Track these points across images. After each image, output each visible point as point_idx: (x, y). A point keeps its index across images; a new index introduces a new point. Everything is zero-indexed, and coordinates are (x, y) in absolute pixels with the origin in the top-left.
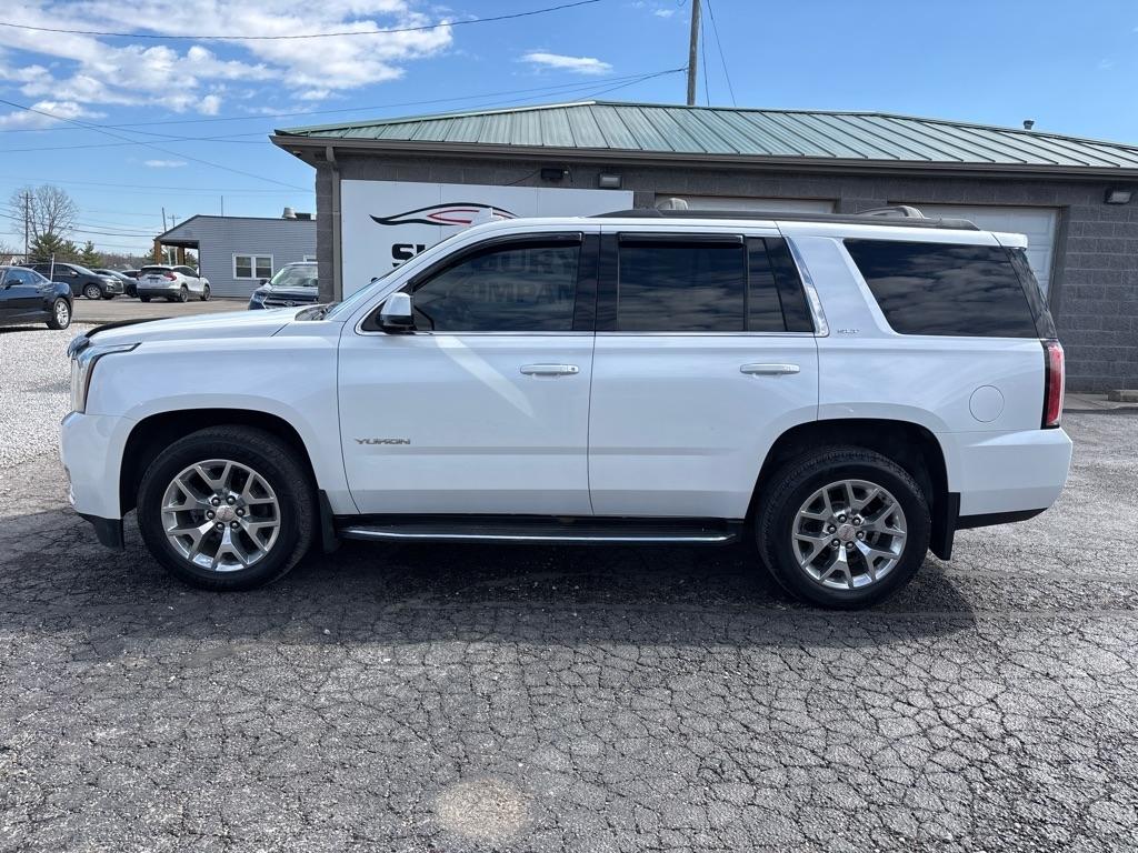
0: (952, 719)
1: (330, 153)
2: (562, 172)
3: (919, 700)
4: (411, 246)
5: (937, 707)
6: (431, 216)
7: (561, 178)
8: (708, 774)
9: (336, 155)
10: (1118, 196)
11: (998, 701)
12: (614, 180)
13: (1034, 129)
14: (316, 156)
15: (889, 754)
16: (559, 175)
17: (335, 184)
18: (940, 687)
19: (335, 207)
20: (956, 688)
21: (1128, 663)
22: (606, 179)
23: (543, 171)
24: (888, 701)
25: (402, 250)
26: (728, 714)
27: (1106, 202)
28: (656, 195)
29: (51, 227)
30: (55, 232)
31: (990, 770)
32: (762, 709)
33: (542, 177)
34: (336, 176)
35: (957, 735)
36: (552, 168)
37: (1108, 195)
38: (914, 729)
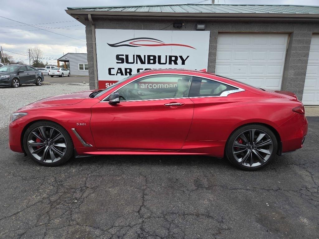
1: (90, 17)
2: (182, 24)
4: (123, 55)
6: (130, 43)
7: (181, 27)
9: (93, 18)
12: (202, 26)
14: (85, 19)
16: (180, 25)
17: (93, 31)
19: (94, 40)
22: (200, 26)
23: (174, 24)
25: (120, 57)
28: (219, 33)
29: (37, 58)
30: (38, 59)
33: (174, 26)
34: (93, 27)
36: (178, 22)
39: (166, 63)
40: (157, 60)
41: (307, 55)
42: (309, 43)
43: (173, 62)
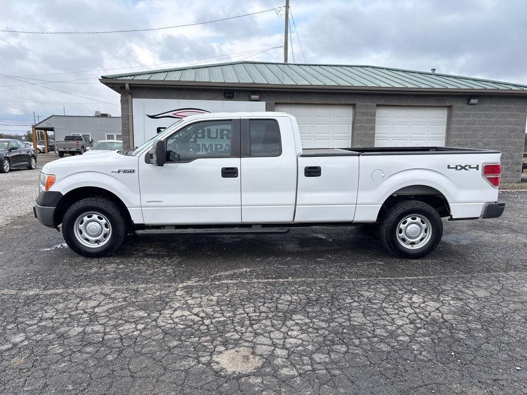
0: (422, 317)
1: (127, 86)
2: (233, 94)
3: (409, 310)
5: (415, 313)
6: (174, 114)
7: (233, 96)
8: (328, 343)
9: (130, 88)
10: (473, 101)
11: (440, 309)
12: (256, 97)
13: (436, 72)
15: (400, 331)
17: (130, 100)
18: (417, 305)
19: (130, 111)
20: (422, 305)
21: (490, 293)
22: (253, 97)
23: (224, 94)
24: (397, 312)
25: (161, 130)
26: (333, 320)
27: (468, 104)
28: (276, 104)
31: (440, 335)
32: (345, 317)
33: (225, 96)
34: (130, 97)
35: (425, 323)
36: (229, 92)
37: (469, 100)
38: (408, 321)
39: (216, 138)
40: (206, 134)
41: (373, 128)
42: (374, 115)
43: (225, 137)
